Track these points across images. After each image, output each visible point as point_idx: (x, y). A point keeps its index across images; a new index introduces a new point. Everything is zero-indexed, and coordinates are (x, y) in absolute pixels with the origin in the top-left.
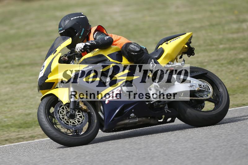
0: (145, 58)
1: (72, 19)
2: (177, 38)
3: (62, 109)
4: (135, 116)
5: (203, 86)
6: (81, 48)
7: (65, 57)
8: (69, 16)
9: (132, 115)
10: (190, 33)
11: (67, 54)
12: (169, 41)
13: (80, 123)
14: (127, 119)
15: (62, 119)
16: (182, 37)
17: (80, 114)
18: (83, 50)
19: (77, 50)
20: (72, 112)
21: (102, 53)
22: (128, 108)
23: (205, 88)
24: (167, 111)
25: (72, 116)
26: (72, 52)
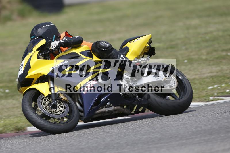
1: (43, 27)
2: (139, 39)
3: (44, 101)
4: (111, 105)
6: (56, 45)
9: (108, 104)
12: (132, 41)
13: (62, 112)
14: (103, 108)
15: (45, 109)
17: (61, 105)
18: (58, 47)
19: (52, 48)
20: (55, 102)
21: (74, 51)
25: (54, 107)
26: (48, 50)
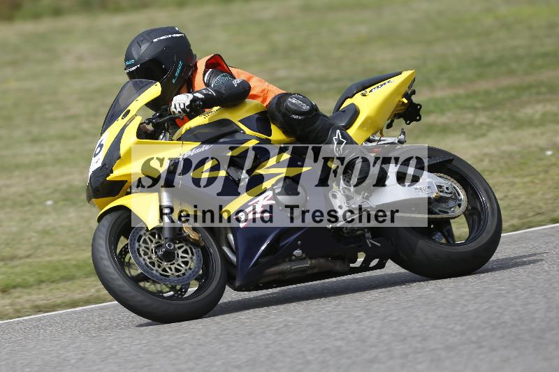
0: (321, 126)
1: (155, 40)
2: (385, 84)
4: (304, 256)
5: (447, 188)
6: (184, 104)
7: (148, 124)
8: (148, 35)
9: (298, 252)
10: (410, 72)
11: (153, 119)
12: (368, 90)
14: (285, 262)
16: (396, 81)
18: (188, 110)
19: (174, 110)
20: (170, 246)
21: (227, 115)
22: (288, 237)
23: (451, 193)
24: (371, 243)
25: (169, 256)
26: (164, 113)
